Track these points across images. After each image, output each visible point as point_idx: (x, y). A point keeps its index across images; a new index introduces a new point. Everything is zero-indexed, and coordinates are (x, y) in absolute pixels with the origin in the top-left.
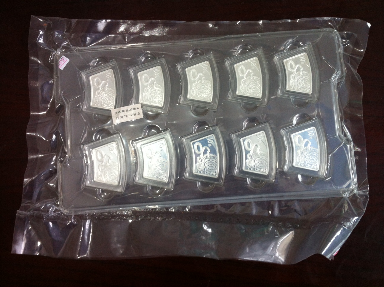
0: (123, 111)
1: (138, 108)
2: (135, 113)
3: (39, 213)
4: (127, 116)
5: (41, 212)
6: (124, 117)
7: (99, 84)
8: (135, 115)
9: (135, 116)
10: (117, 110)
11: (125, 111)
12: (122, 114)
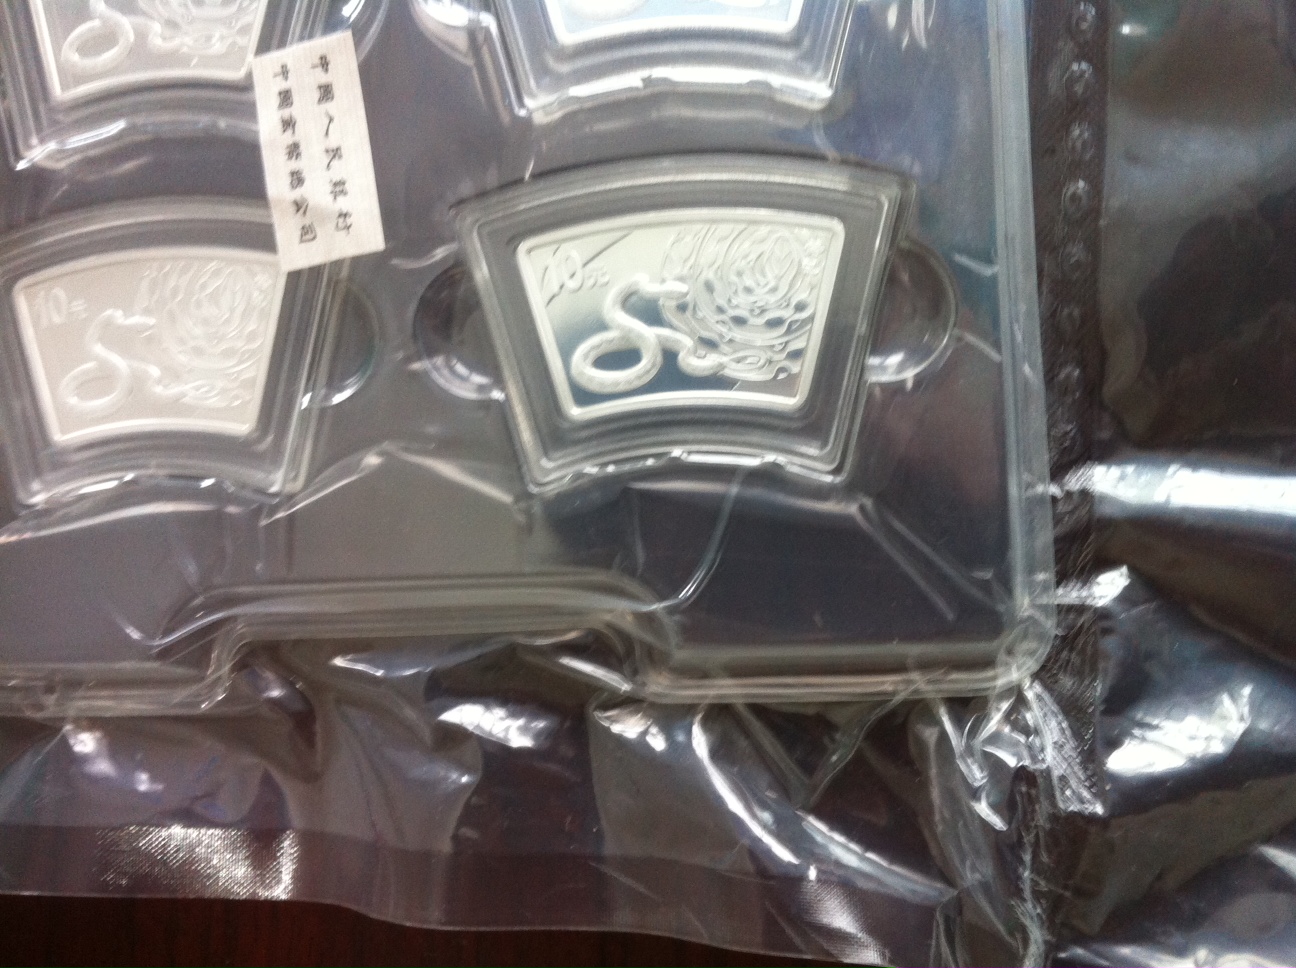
0: (297, 179)
1: (284, 72)
2: (316, 95)
3: (1035, 856)
4: (335, 153)
5: (1028, 839)
6: (339, 170)
7: (102, 379)
8: (326, 92)
9: (337, 91)
10: (286, 229)
11: (294, 165)
12: (316, 191)
